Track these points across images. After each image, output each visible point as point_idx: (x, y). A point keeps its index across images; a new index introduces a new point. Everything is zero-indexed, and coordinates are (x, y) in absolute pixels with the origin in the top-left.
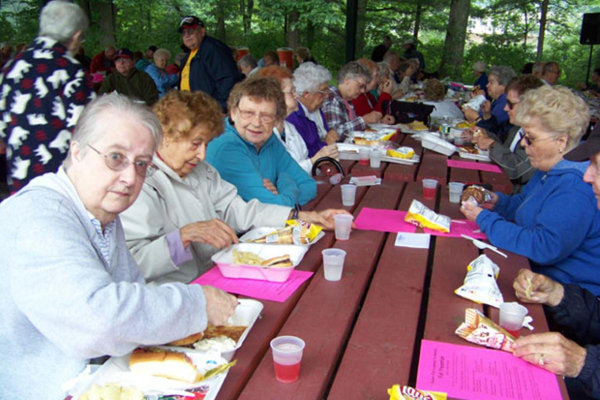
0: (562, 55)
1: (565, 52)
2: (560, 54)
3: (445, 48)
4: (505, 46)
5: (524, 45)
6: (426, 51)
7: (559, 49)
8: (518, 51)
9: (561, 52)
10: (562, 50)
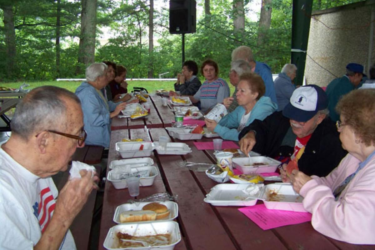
0: (169, 49)
1: (170, 46)
2: (167, 48)
3: (80, 50)
4: (124, 45)
5: (140, 43)
6: (65, 54)
7: (165, 45)
8: (134, 49)
9: (167, 47)
10: (168, 45)
